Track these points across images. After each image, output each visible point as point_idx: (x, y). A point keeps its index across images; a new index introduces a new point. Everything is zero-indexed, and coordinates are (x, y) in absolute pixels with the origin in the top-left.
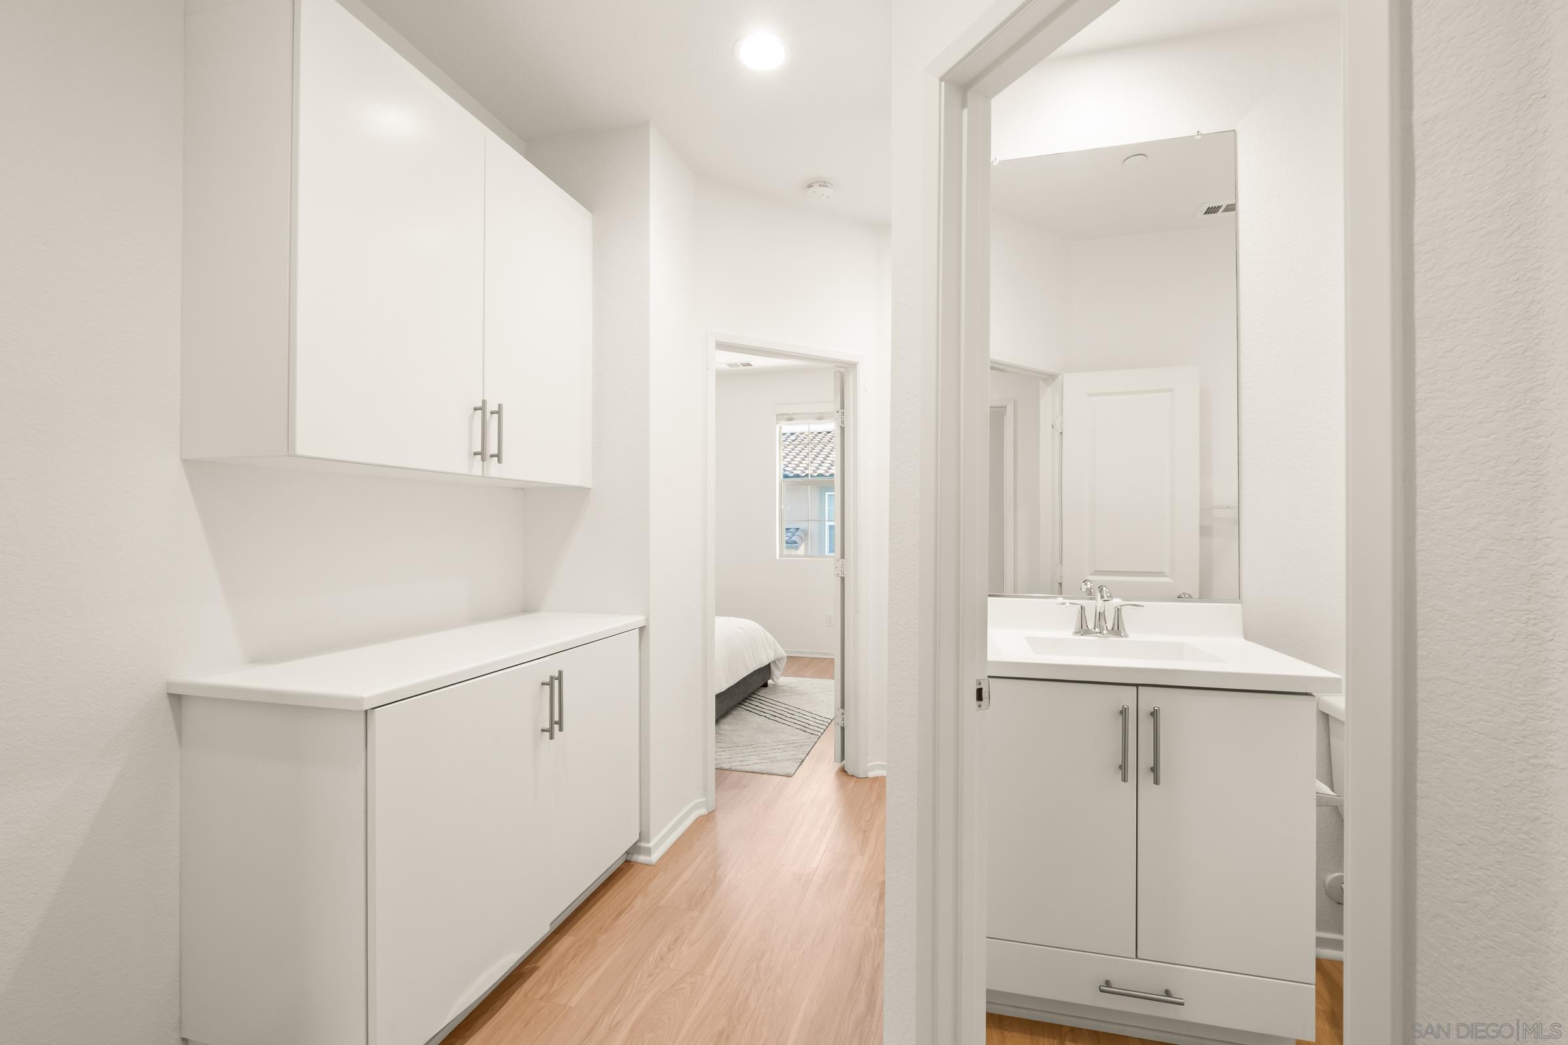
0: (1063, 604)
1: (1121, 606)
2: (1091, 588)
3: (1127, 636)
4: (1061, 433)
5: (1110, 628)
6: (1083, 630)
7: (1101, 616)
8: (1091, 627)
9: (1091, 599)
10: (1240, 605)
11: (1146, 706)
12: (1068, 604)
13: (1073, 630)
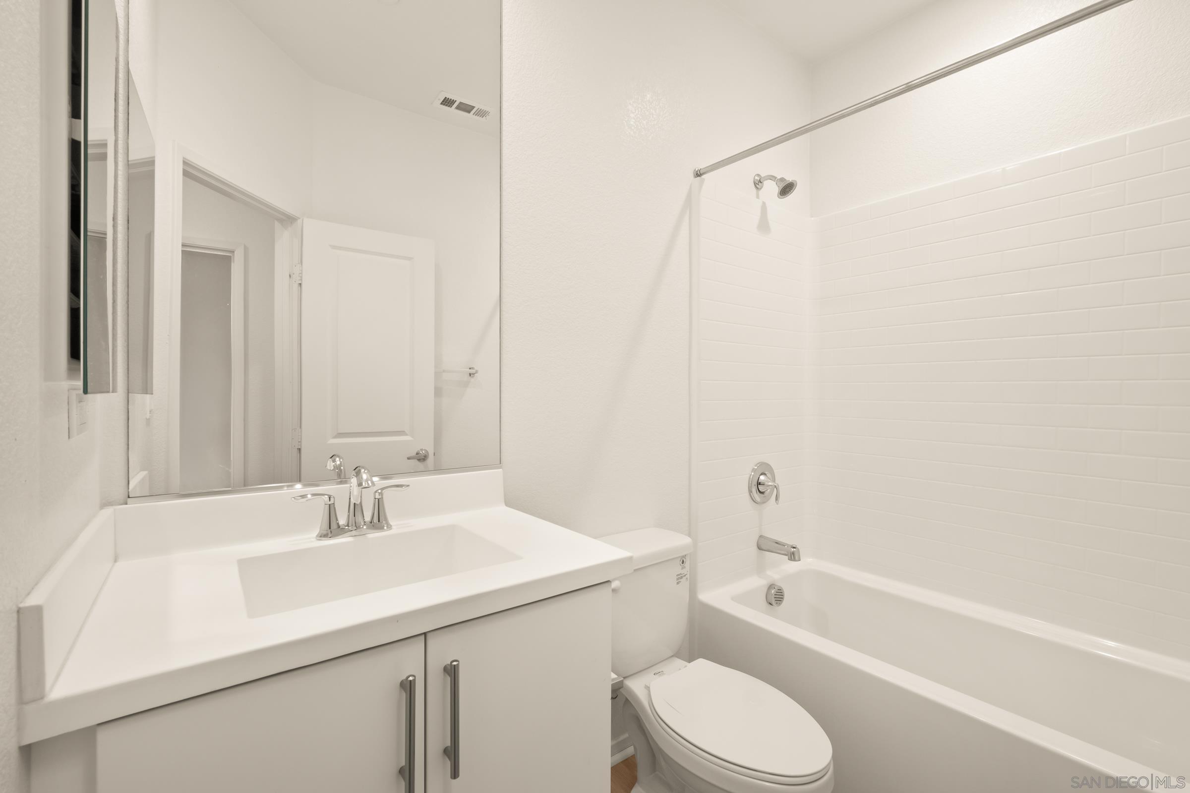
0: (303, 496)
1: (382, 489)
2: (340, 465)
3: (390, 527)
4: (300, 284)
5: (368, 518)
6: (332, 529)
7: (356, 509)
8: (342, 521)
9: (341, 483)
10: (501, 470)
11: (437, 662)
12: (309, 496)
13: (316, 532)
